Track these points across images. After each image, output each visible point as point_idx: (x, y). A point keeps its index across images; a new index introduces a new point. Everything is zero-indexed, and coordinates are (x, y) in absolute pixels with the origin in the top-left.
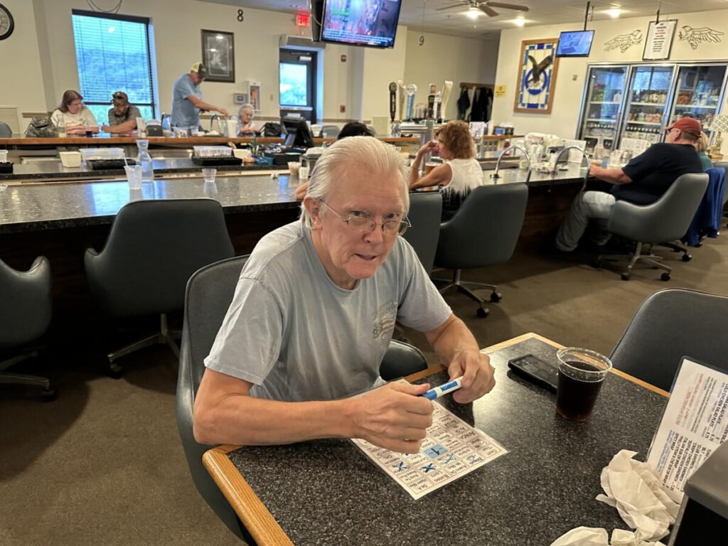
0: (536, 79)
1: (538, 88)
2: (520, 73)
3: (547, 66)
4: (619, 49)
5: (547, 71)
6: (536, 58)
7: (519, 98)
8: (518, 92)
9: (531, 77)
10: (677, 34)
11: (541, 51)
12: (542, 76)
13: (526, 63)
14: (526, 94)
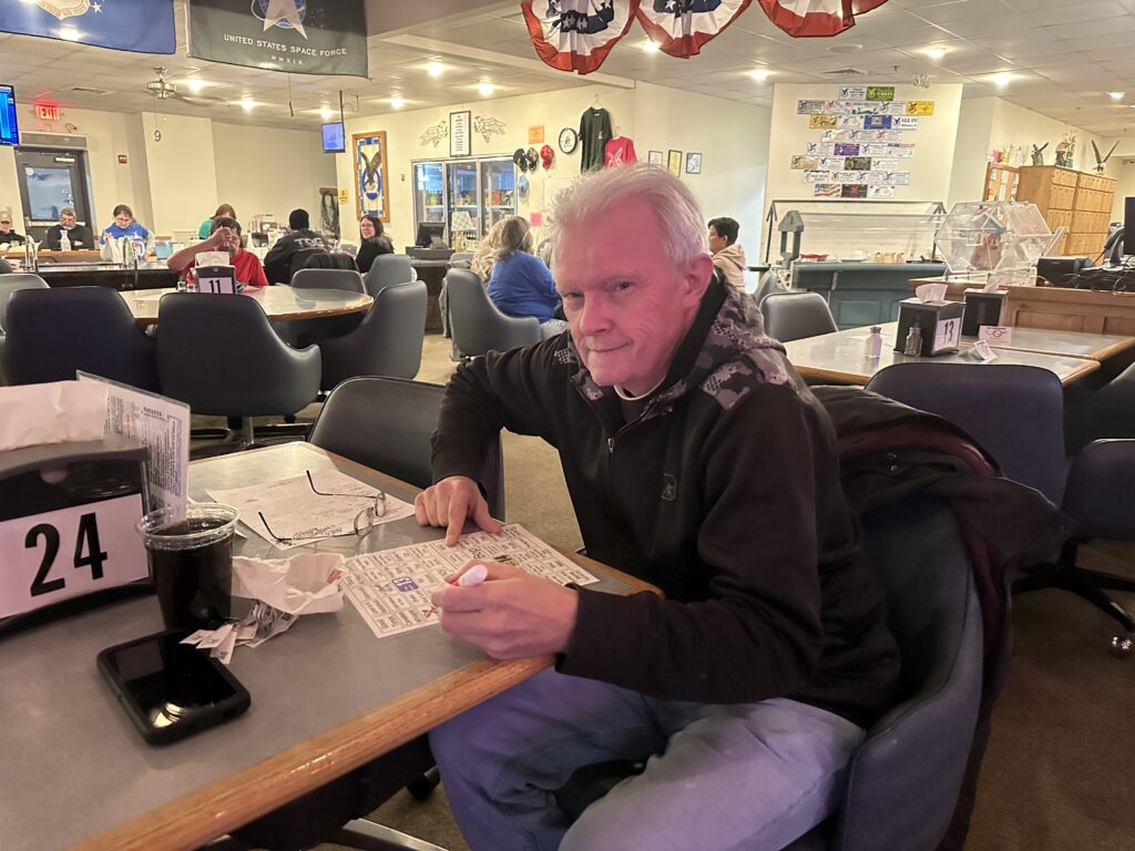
0: (371, 180)
1: (375, 191)
2: (356, 173)
3: (378, 164)
4: (431, 144)
5: (379, 170)
6: (367, 155)
7: (360, 203)
8: (358, 198)
9: (367, 178)
10: (473, 125)
11: (370, 146)
12: (375, 178)
13: (360, 162)
14: (366, 198)
